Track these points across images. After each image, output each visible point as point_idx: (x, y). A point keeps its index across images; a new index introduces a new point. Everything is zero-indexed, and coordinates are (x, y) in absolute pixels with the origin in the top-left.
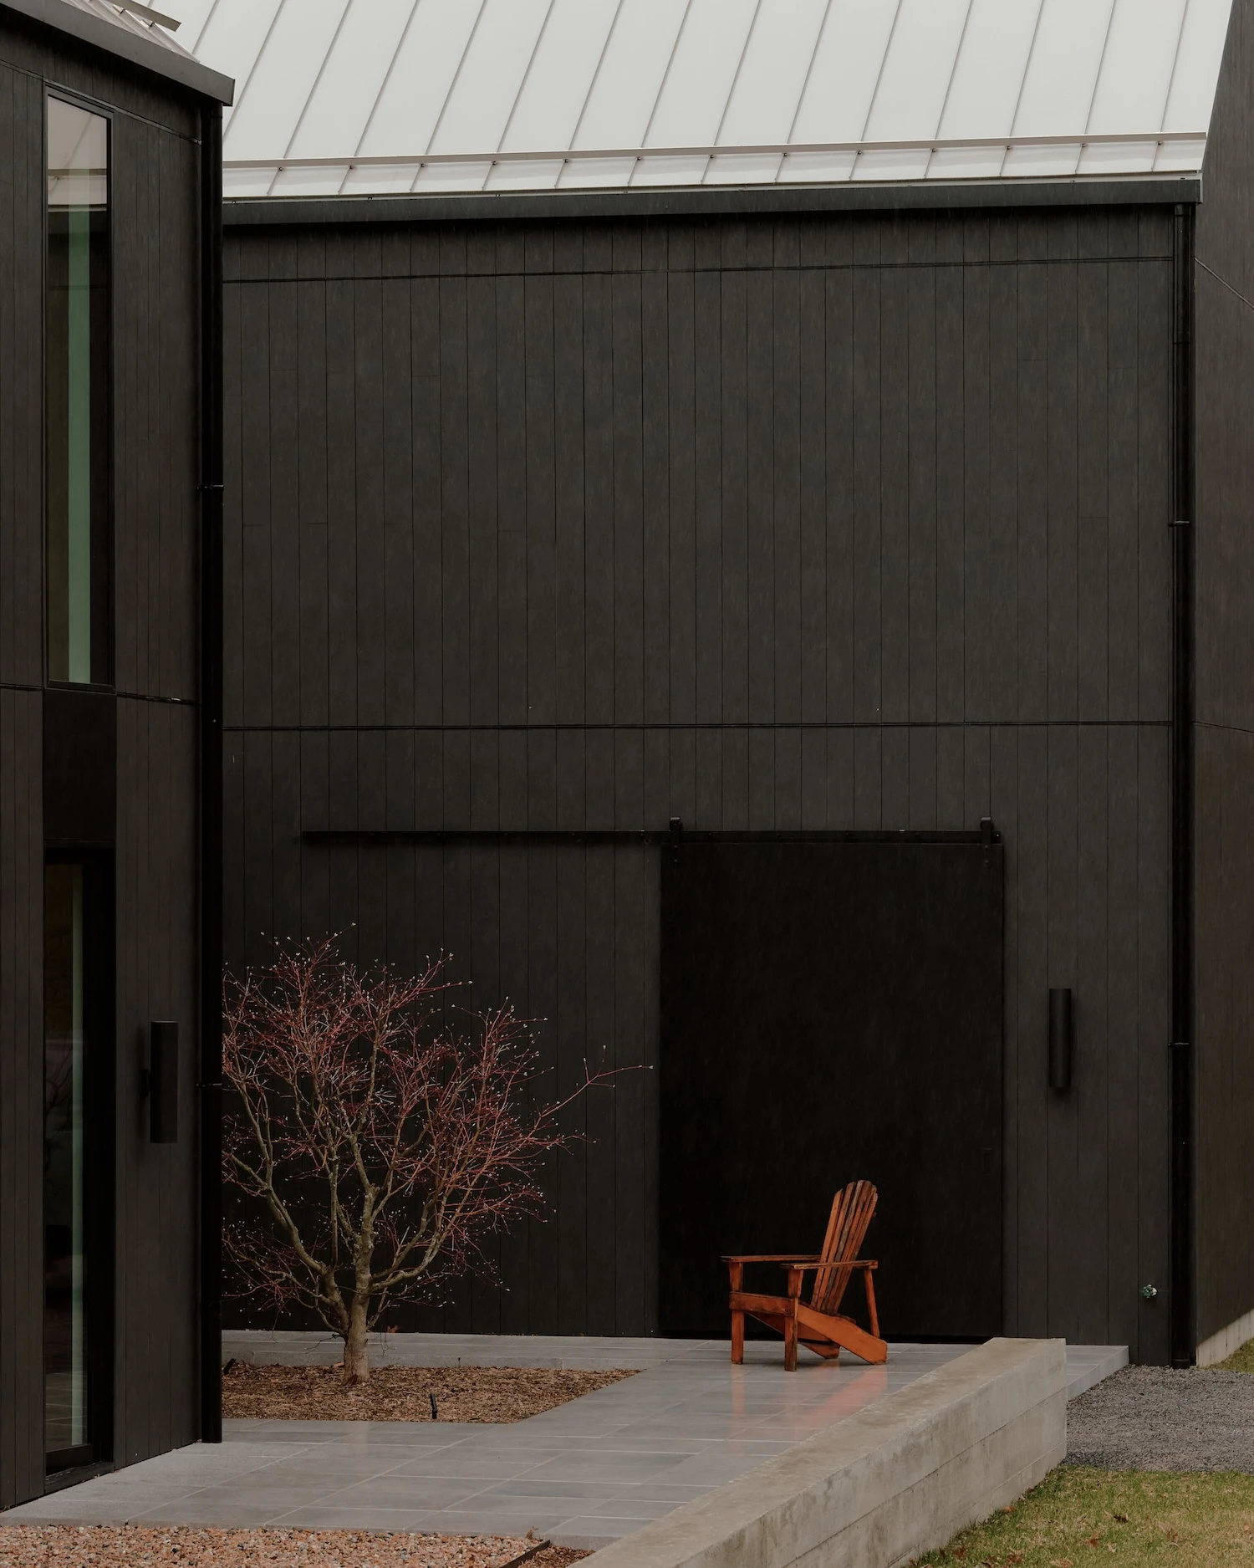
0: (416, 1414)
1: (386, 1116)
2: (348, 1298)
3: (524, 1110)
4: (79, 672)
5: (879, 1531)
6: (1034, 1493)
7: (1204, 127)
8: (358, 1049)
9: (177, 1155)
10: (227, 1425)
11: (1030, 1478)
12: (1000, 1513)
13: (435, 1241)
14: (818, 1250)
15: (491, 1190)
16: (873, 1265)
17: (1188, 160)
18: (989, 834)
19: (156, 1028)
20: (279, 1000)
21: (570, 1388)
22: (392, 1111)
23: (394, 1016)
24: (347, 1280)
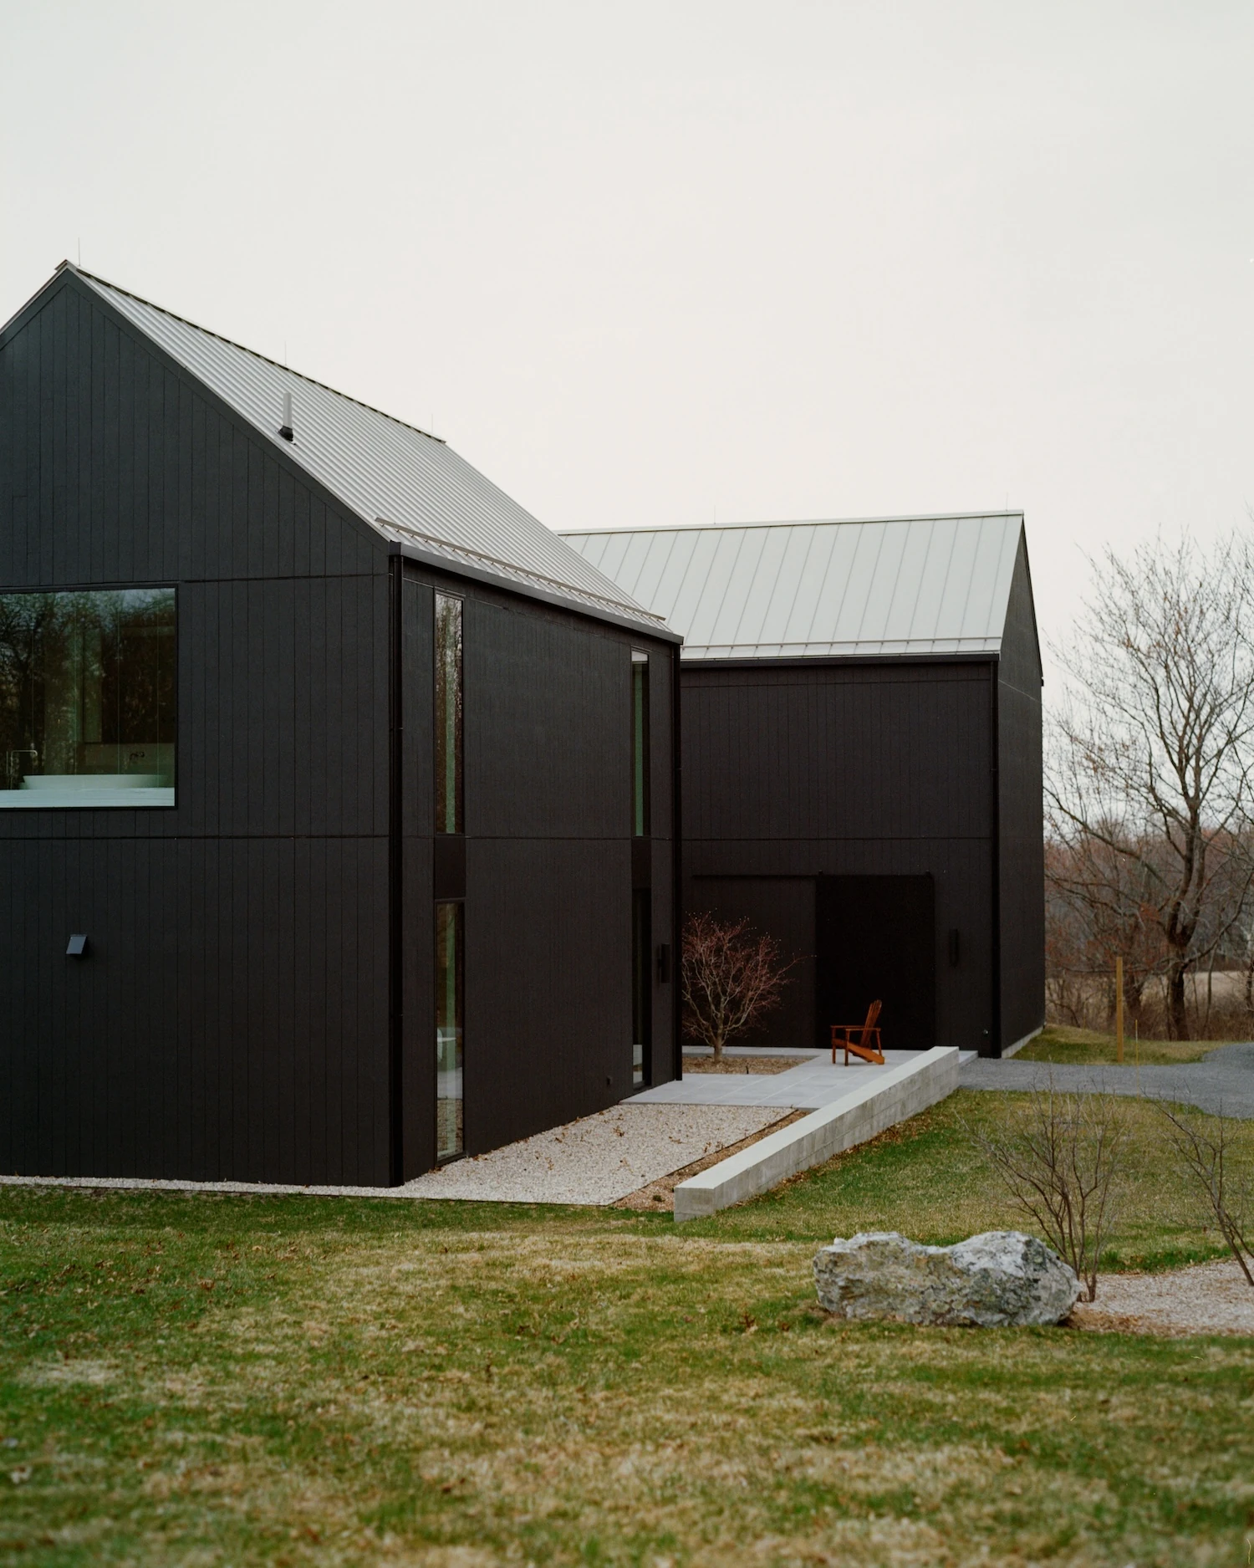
0: (741, 1072)
1: (727, 973)
2: (716, 1034)
3: (773, 970)
4: (639, 833)
5: (904, 1105)
6: (949, 1097)
7: (1001, 635)
8: (718, 951)
9: (667, 988)
10: (684, 1075)
11: (948, 1092)
12: (939, 1103)
13: (745, 1015)
14: (862, 1023)
15: (762, 997)
16: (878, 1030)
17: (995, 647)
18: (929, 876)
19: (663, 946)
20: (692, 935)
21: (789, 1064)
22: (729, 973)
23: (730, 941)
24: (715, 1027)
